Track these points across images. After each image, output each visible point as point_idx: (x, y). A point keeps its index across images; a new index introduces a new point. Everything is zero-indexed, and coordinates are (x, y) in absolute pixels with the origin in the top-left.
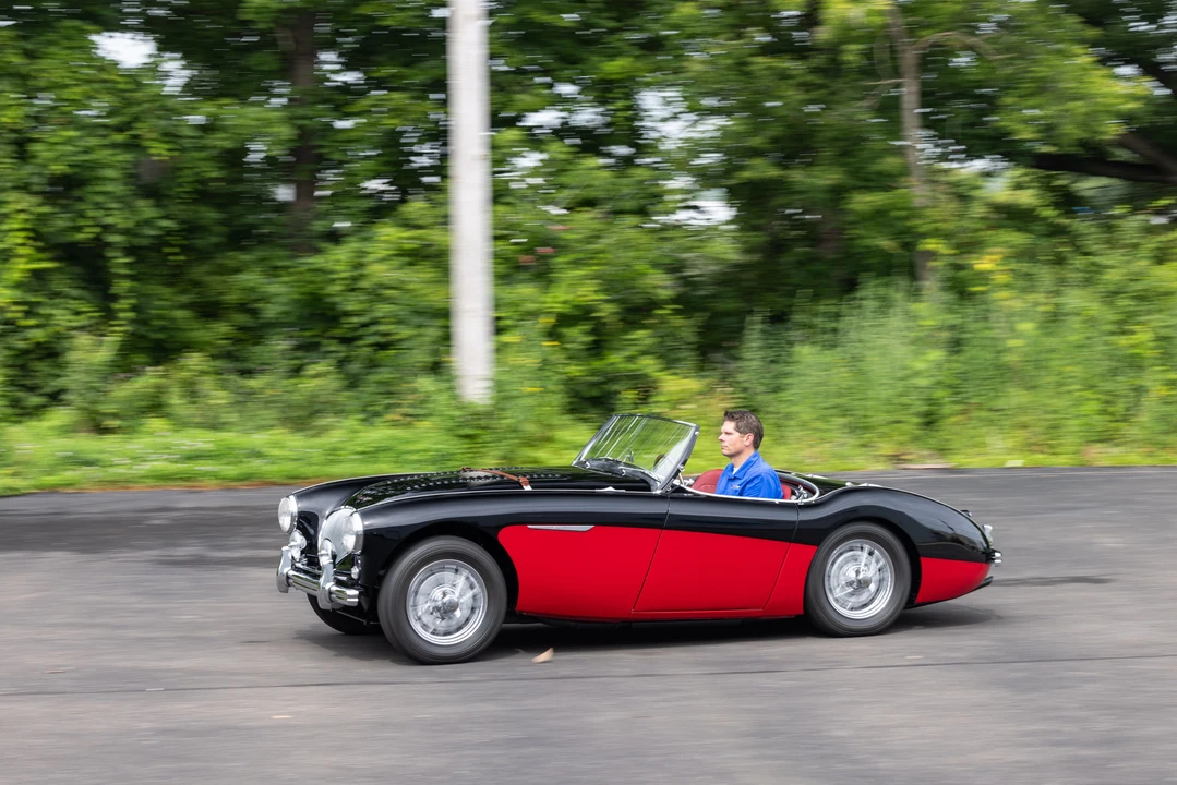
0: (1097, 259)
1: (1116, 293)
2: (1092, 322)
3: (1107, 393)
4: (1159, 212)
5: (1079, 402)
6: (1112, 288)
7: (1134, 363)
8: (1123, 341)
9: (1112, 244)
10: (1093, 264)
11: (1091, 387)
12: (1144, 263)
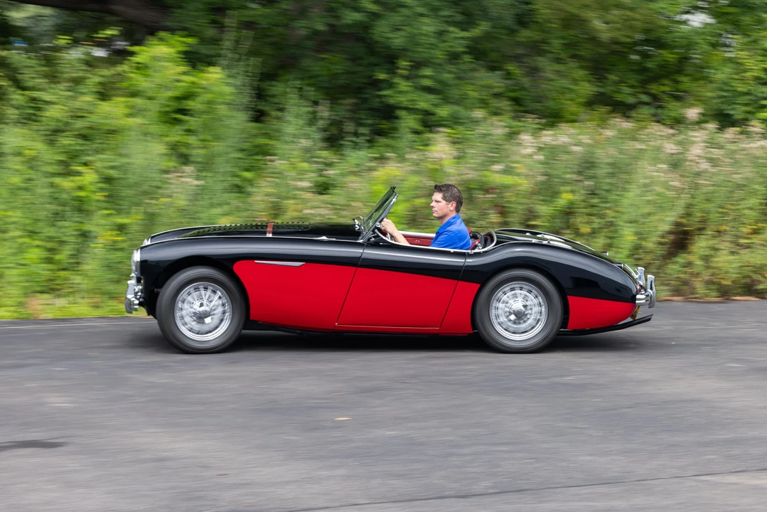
0: (35, 94)
1: (57, 131)
2: (32, 163)
3: (50, 239)
4: (100, 44)
5: (21, 250)
6: (53, 125)
7: (81, 207)
8: (66, 183)
9: (53, 78)
10: (34, 99)
11: (32, 234)
12: (88, 98)
